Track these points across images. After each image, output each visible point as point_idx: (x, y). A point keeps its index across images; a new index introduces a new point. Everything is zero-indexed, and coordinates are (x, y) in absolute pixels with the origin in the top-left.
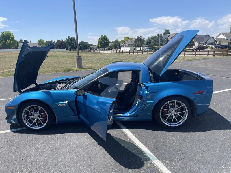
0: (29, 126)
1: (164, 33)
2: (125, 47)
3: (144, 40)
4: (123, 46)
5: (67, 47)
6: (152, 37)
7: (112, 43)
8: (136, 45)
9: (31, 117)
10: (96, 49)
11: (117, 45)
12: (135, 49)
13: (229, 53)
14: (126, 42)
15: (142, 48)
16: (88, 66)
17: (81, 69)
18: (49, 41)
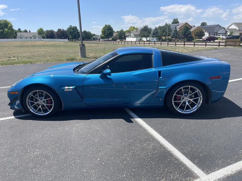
0: (34, 112)
1: (173, 23)
2: (131, 37)
3: (150, 29)
4: (128, 36)
5: (69, 37)
6: (160, 26)
7: (117, 33)
8: (142, 35)
9: (36, 103)
10: (100, 40)
11: (122, 36)
12: (141, 39)
13: (241, 44)
14: (132, 31)
15: (148, 39)
16: (92, 56)
17: (84, 59)
18: (49, 30)
